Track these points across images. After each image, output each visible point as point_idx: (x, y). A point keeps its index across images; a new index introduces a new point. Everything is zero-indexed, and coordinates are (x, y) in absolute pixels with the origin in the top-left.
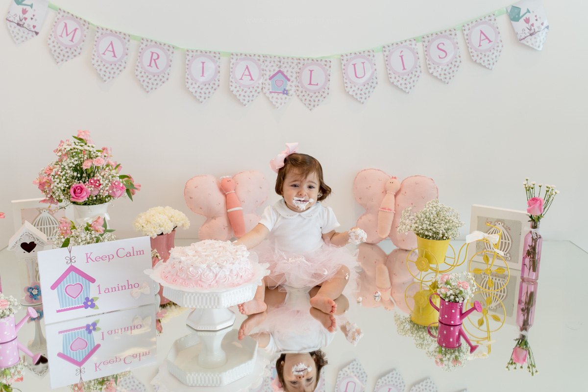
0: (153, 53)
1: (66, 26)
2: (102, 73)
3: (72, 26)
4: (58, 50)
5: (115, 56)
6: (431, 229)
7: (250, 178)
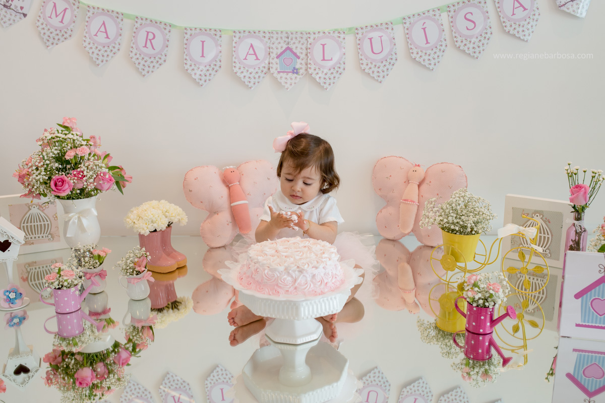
0: (148, 33)
1: (55, 6)
2: (95, 56)
4: (48, 33)
5: (107, 37)
6: (458, 223)
7: (256, 169)
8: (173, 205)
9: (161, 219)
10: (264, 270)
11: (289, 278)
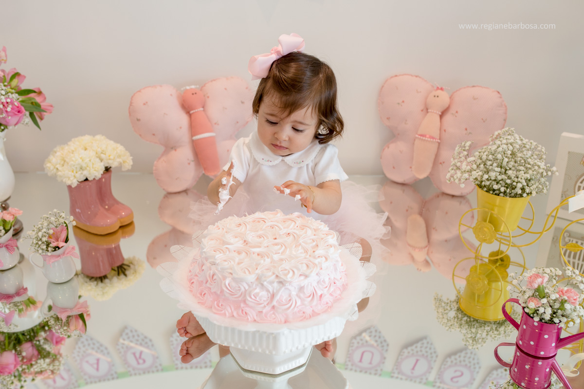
6: (502, 180)
7: (226, 89)
8: (112, 142)
9: (93, 164)
10: (225, 278)
11: (264, 294)
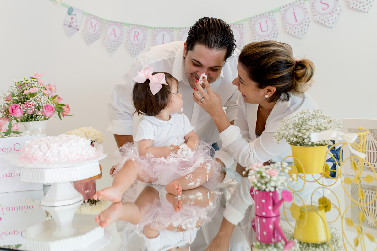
0: (135, 32)
1: (91, 23)
2: (109, 47)
3: (94, 22)
5: (116, 37)
